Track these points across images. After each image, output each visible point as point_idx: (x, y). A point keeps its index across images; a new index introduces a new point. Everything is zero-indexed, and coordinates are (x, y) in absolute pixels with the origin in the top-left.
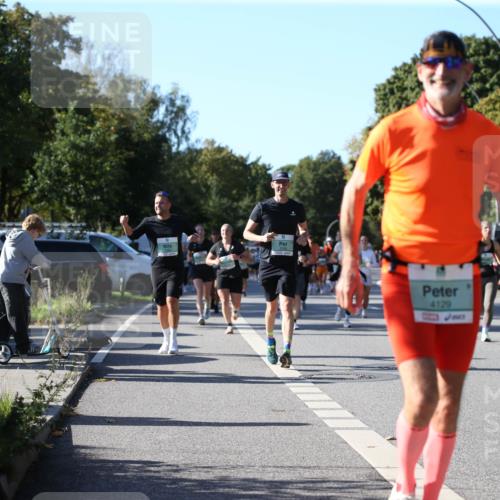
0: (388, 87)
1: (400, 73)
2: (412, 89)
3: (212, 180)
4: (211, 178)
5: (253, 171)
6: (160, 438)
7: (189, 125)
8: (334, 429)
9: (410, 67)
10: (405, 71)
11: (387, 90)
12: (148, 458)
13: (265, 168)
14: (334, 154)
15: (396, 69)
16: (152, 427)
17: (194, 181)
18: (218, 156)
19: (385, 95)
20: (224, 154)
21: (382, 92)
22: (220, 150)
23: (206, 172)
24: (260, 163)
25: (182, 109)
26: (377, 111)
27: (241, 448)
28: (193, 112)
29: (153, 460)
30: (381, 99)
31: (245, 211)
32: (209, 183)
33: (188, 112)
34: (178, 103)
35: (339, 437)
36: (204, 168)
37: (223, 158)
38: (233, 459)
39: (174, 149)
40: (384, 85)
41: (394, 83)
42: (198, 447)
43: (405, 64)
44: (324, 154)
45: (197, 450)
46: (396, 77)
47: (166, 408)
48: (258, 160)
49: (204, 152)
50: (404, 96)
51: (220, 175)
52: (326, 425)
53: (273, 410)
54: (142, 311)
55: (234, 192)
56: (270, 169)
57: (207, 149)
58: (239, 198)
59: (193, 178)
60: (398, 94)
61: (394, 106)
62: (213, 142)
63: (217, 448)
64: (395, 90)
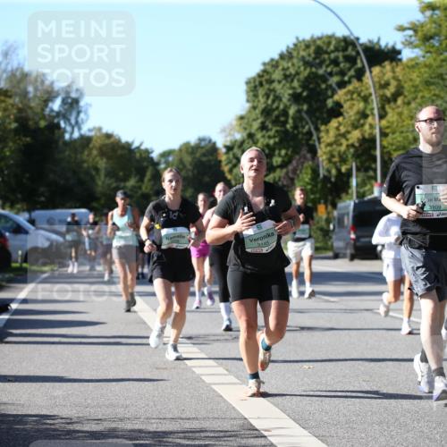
0: (258, 80)
1: (269, 68)
2: (279, 82)
3: (102, 164)
4: (100, 162)
5: (138, 155)
6: (56, 394)
7: (82, 115)
8: (210, 384)
9: (277, 62)
10: (273, 66)
11: (257, 83)
12: (44, 412)
13: (147, 152)
14: (210, 141)
15: (264, 64)
16: (47, 384)
17: (85, 165)
18: (107, 142)
19: (255, 87)
20: (112, 140)
21: (252, 85)
22: (109, 136)
23: (96, 156)
24: (143, 147)
25: (76, 101)
26: (248, 101)
27: (128, 402)
28: (87, 104)
29: (48, 414)
30: (252, 91)
31: (131, 190)
32: (99, 166)
33: (82, 103)
34: (74, 95)
35: (214, 391)
36: (95, 152)
37: (112, 143)
38: (121, 412)
39: (67, 136)
40: (254, 79)
41: (262, 76)
42: (89, 401)
43: (272, 60)
44: (201, 140)
45: (89, 404)
46: (265, 71)
47: (61, 367)
48: (141, 145)
49: (95, 138)
50: (272, 87)
51: (109, 158)
52: (203, 381)
53: (157, 368)
54: (38, 280)
55: (121, 174)
56: (152, 152)
57: (96, 135)
58: (126, 179)
59: (84, 162)
60: (267, 86)
61: (263, 97)
62: (100, 129)
63: (107, 402)
64: (264, 83)
